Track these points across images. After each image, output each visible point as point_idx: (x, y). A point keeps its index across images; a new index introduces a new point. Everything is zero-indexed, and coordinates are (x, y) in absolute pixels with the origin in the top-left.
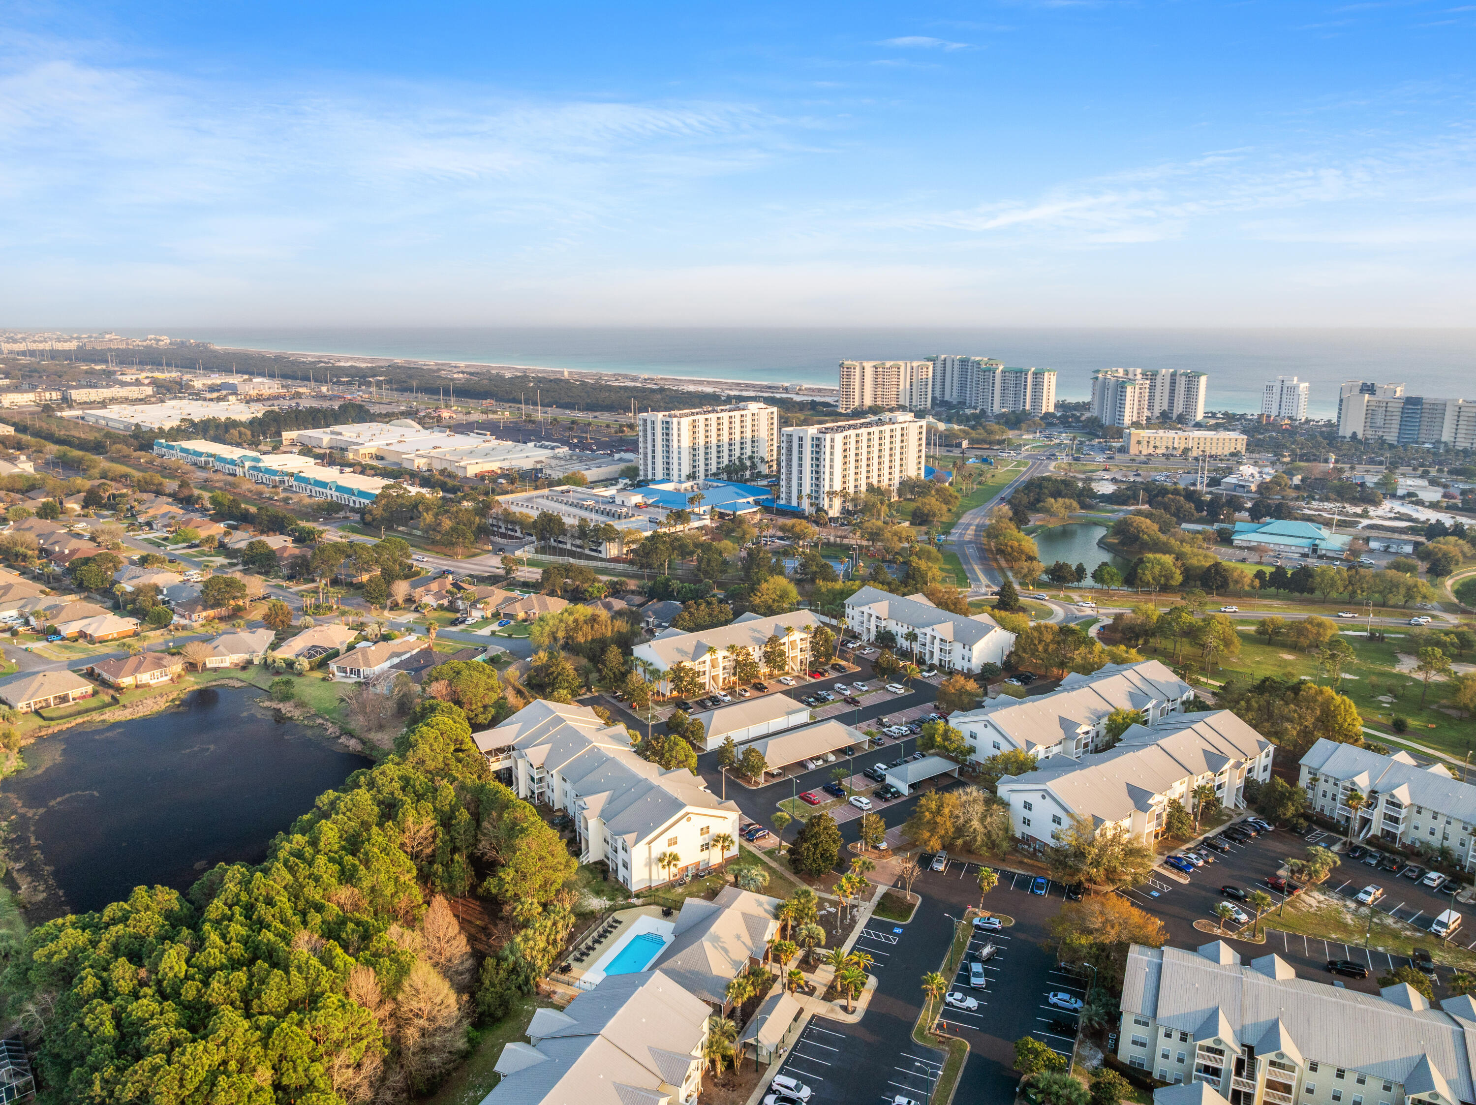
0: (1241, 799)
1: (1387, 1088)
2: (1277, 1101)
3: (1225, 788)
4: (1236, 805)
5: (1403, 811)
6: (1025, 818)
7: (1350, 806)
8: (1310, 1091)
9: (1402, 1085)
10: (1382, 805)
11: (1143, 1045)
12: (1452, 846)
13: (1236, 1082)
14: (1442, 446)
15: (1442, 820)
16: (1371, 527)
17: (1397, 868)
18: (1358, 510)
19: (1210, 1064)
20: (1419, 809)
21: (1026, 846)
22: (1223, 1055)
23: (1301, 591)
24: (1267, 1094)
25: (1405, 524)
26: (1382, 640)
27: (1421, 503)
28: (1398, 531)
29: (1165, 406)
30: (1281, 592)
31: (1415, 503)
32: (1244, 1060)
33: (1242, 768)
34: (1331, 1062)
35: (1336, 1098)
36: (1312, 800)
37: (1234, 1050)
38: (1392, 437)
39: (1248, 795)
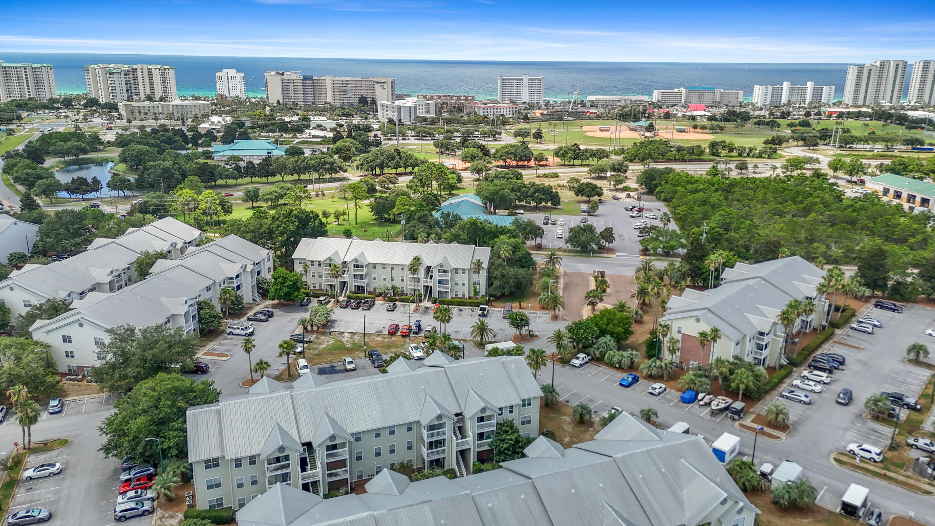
0: (256, 294)
1: (410, 429)
2: (338, 478)
3: (243, 288)
4: (254, 300)
5: (365, 269)
6: (67, 352)
7: (333, 277)
8: (359, 458)
9: (418, 422)
10: (352, 270)
11: (218, 485)
12: (397, 283)
13: (303, 477)
14: (328, 106)
15: (388, 269)
16: (301, 143)
17: (370, 306)
18: (291, 136)
19: (279, 472)
20: (374, 266)
21: (74, 377)
22: (288, 460)
23: (267, 176)
24: (329, 475)
25: (320, 140)
26: (323, 195)
27: (326, 130)
28: (316, 143)
29: (148, 92)
30: (254, 179)
31: (322, 130)
32: (306, 458)
33: (252, 270)
34: (369, 427)
35: (378, 454)
36: (306, 282)
37: (296, 451)
38: (301, 102)
39: (261, 291)
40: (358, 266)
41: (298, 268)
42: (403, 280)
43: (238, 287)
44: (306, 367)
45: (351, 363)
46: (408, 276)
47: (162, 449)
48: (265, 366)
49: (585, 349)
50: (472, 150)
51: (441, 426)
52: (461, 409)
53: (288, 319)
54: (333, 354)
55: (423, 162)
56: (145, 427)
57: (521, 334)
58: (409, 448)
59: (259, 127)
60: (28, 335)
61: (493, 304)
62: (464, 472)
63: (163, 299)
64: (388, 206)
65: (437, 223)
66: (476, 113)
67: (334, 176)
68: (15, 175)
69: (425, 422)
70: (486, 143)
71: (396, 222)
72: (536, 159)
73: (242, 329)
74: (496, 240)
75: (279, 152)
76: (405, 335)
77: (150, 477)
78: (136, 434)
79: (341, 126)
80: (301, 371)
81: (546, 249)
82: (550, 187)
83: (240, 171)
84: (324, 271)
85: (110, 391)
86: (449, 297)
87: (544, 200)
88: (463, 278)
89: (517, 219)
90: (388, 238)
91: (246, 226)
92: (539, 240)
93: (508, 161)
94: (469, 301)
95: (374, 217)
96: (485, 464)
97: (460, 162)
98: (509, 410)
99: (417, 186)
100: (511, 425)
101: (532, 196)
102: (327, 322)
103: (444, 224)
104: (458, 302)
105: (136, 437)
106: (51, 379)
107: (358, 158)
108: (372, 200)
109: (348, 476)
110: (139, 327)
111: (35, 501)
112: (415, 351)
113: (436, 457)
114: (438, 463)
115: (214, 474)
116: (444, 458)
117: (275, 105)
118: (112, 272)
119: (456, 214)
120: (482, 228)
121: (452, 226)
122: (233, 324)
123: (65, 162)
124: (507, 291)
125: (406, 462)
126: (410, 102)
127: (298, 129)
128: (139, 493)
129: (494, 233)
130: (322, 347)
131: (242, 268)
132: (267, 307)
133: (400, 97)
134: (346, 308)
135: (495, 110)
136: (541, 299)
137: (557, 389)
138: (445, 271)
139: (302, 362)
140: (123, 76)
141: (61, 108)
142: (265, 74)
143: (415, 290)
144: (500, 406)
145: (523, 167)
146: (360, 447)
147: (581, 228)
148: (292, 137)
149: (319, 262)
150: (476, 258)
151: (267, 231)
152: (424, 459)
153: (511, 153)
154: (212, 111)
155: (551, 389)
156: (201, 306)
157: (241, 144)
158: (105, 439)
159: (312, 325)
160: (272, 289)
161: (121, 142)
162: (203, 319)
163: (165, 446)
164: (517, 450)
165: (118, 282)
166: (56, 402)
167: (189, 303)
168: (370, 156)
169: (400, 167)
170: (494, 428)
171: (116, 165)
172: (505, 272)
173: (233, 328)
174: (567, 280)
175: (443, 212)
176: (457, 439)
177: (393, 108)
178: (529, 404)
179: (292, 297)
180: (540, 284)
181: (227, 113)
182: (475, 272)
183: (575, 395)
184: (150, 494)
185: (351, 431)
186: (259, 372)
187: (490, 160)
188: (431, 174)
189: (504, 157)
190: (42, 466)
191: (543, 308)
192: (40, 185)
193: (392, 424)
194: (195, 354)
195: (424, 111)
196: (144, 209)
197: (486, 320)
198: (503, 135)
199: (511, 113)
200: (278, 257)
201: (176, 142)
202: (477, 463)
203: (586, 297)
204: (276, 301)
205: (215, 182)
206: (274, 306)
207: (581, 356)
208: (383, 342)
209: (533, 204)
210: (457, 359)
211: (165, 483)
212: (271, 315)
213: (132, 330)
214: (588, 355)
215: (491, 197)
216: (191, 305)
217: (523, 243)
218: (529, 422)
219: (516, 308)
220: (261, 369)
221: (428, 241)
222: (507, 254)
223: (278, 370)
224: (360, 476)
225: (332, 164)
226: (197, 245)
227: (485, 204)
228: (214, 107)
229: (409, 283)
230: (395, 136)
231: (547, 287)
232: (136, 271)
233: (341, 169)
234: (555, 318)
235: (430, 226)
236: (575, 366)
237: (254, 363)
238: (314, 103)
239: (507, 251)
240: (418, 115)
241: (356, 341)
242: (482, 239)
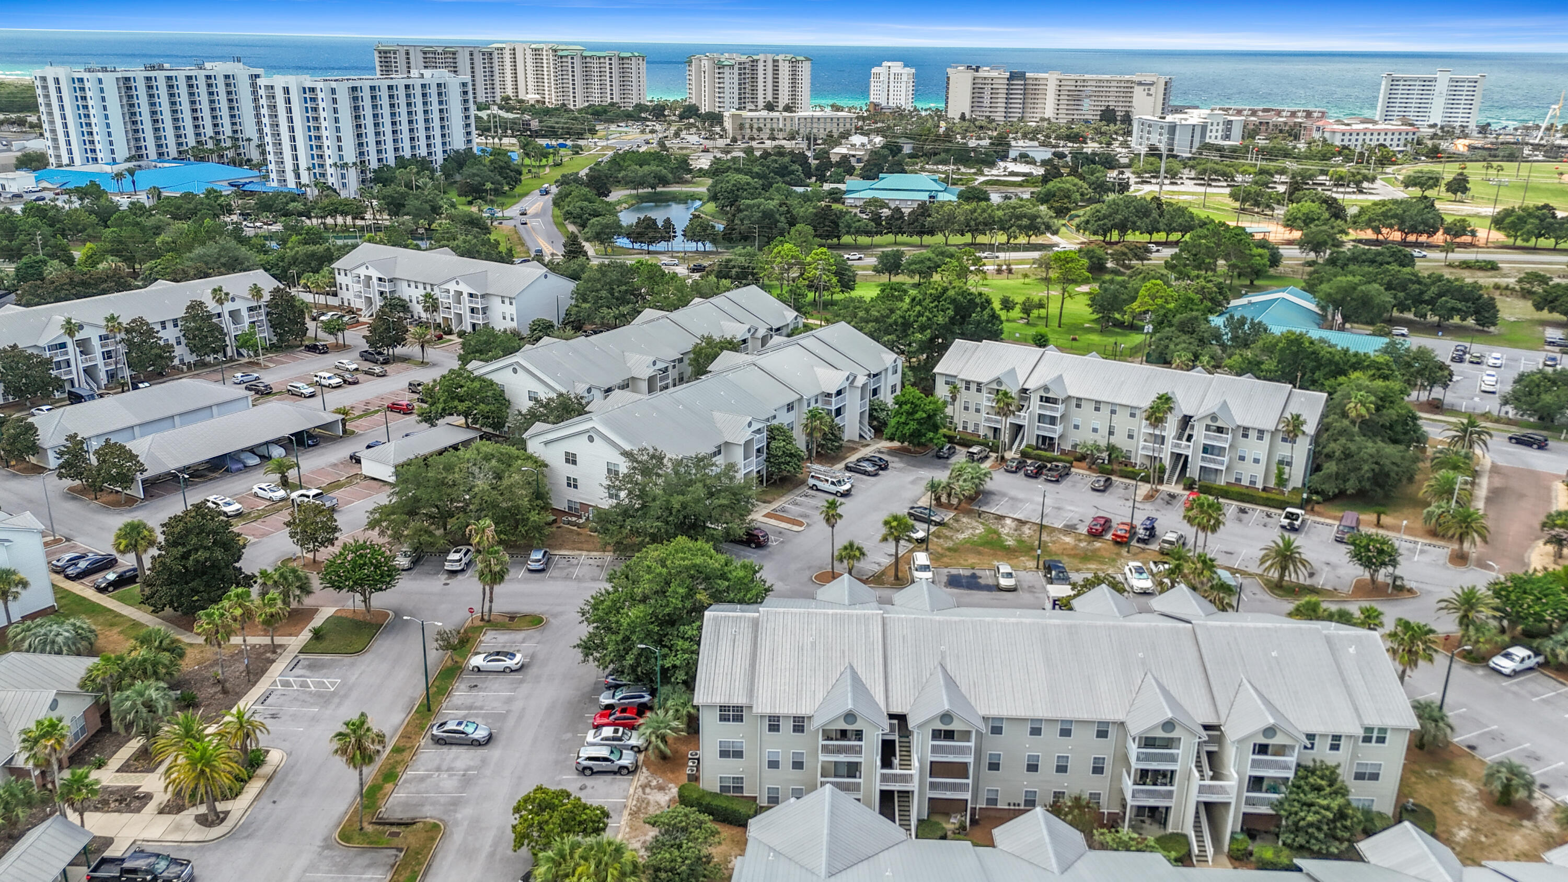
0: (867, 427)
1: (1102, 734)
2: (949, 795)
3: (846, 414)
4: (861, 436)
5: (1061, 407)
6: (569, 478)
7: (998, 414)
8: (994, 766)
9: (1122, 724)
10: (1035, 405)
11: (738, 754)
12: (1119, 440)
13: (884, 778)
14: (1045, 124)
15: (1105, 411)
16: (987, 183)
17: (1061, 476)
18: (973, 171)
19: (842, 758)
20: (1079, 402)
21: (574, 519)
22: (860, 739)
23: (921, 233)
24: (933, 786)
25: (1020, 179)
26: (1010, 271)
27: (1033, 162)
28: (1013, 184)
29: (770, 98)
30: (900, 238)
31: (1027, 163)
32: (894, 741)
33: (864, 387)
34: (1021, 713)
35: (1033, 767)
36: (952, 417)
37: (876, 726)
38: (999, 117)
39: (875, 423)
40: (1048, 400)
41: (942, 391)
42: (1131, 437)
43: (839, 412)
44: (925, 568)
45: (1010, 575)
46: (1143, 430)
47: (662, 667)
48: (857, 553)
49: (1528, 638)
50: (1307, 206)
51: (1169, 743)
52: (1219, 718)
53: (911, 478)
54: (979, 553)
55: (1203, 224)
56: (641, 625)
57: (1373, 581)
58: (1098, 770)
59: (925, 155)
60: (522, 445)
61: (1317, 508)
62: (1210, 850)
63: (716, 414)
64: (1125, 297)
65: (1217, 336)
66: (1325, 140)
67: (1034, 240)
68: (567, 208)
69: (1139, 725)
70: (1341, 196)
71: (1134, 328)
72: (1447, 231)
73: (833, 483)
74: (1342, 379)
75: (948, 197)
76: (1120, 542)
77: (642, 709)
78: (628, 633)
79: (1061, 156)
80: (917, 574)
81: (1453, 411)
82: (1476, 287)
83: (879, 224)
84: (985, 400)
85: (614, 552)
86: (1222, 481)
87: (1458, 311)
88: (1257, 449)
89: (1393, 344)
90: (1115, 354)
91: (867, 311)
92: (1438, 392)
93: (1384, 231)
94: (1264, 495)
95: (1095, 316)
96: (1258, 842)
97: (1281, 229)
98: (1329, 741)
99: (1185, 265)
100: (1331, 776)
101: (1432, 302)
102: (978, 493)
103: (1232, 339)
104: (1241, 494)
105: (626, 639)
106: (536, 518)
107: (1081, 212)
108: (1096, 286)
109: (968, 796)
110: (672, 454)
111: (476, 708)
112: (1136, 575)
113: (1152, 802)
114: (1157, 815)
115: (732, 733)
116: (1167, 809)
117: (957, 121)
118: (654, 363)
119: (1260, 323)
120: (1313, 353)
121: (1246, 345)
122: (820, 472)
123: (637, 195)
124: (1351, 487)
125: (1086, 796)
126: (1194, 117)
127: (988, 160)
128: (620, 734)
129: (1337, 364)
130: (961, 536)
131: (848, 379)
132: (880, 452)
133: (1178, 110)
134: (1015, 472)
135: (1368, 137)
136: (1430, 515)
137: (1451, 714)
138: (1220, 430)
139: (921, 558)
140: (736, 71)
141: (649, 120)
142: (948, 70)
143: (1153, 459)
144: (1311, 730)
145: (1417, 245)
146: (996, 746)
147: (1545, 377)
148: (975, 174)
149: (979, 384)
150: (1293, 409)
151: (900, 321)
152: (1124, 799)
153: (1393, 217)
154: (857, 129)
155: (1436, 714)
156: (774, 433)
157: (890, 180)
158: (585, 630)
159: (949, 495)
160: (893, 422)
161: (716, 171)
162: (774, 456)
163: (668, 664)
164: (1339, 833)
165: (661, 380)
166: (539, 555)
167: (755, 426)
168: (1103, 208)
169: (1158, 231)
170: (1290, 774)
171: (704, 204)
172: (1353, 447)
173: (818, 478)
174: (1498, 482)
175: (1232, 317)
176: (1202, 777)
177: (1162, 128)
178: (1381, 740)
179: (923, 440)
180: (1433, 482)
181: (878, 132)
182: (1284, 440)
183: (1494, 737)
184: (635, 740)
185: (983, 711)
186: (845, 562)
187: (1345, 227)
188: (1218, 245)
189: (1377, 223)
190: (498, 653)
191: (1433, 534)
192: (593, 224)
193: (1068, 716)
194: (749, 512)
195: (1219, 134)
196: (724, 272)
197: (1298, 540)
198: (1379, 183)
199: (1402, 142)
200: (911, 368)
201: (792, 172)
202: (1240, 837)
203: (1544, 525)
204: (896, 444)
205: (839, 238)
206: (893, 452)
207: (1520, 652)
208: (1075, 547)
209: (1433, 319)
210: (1224, 610)
211: (659, 728)
212: (883, 466)
213: (660, 459)
214: (1537, 654)
215: (1339, 296)
216: (759, 431)
217: (1402, 392)
218: (1375, 777)
219: (1368, 524)
220: (850, 557)
221: (1194, 367)
222: (1363, 411)
223: (879, 564)
224: (992, 801)
225: (1033, 218)
226: (789, 336)
227: (1323, 308)
228: (860, 123)
229: (1142, 443)
230: (1157, 177)
231: (1451, 492)
232: (690, 365)
233: (1048, 227)
234: (1460, 559)
235: (1202, 342)
236: (1500, 673)
237: (840, 543)
238: (1021, 119)
239: (1363, 405)
240: (1207, 140)
241: (1025, 538)
242: (1308, 375)
